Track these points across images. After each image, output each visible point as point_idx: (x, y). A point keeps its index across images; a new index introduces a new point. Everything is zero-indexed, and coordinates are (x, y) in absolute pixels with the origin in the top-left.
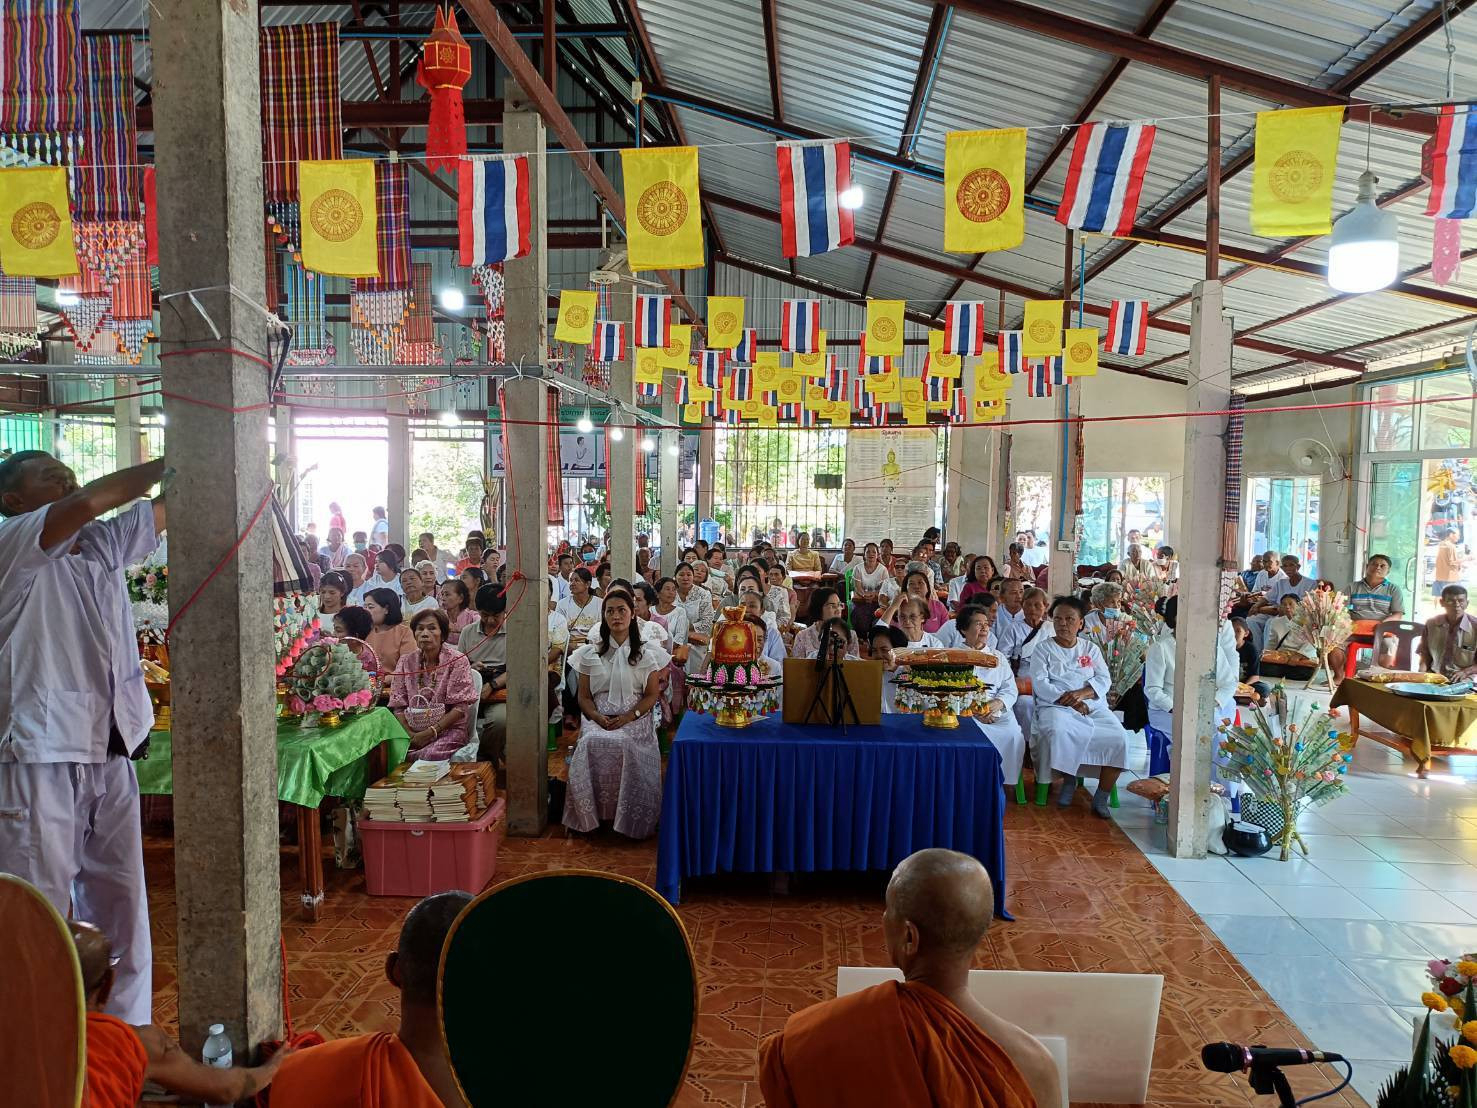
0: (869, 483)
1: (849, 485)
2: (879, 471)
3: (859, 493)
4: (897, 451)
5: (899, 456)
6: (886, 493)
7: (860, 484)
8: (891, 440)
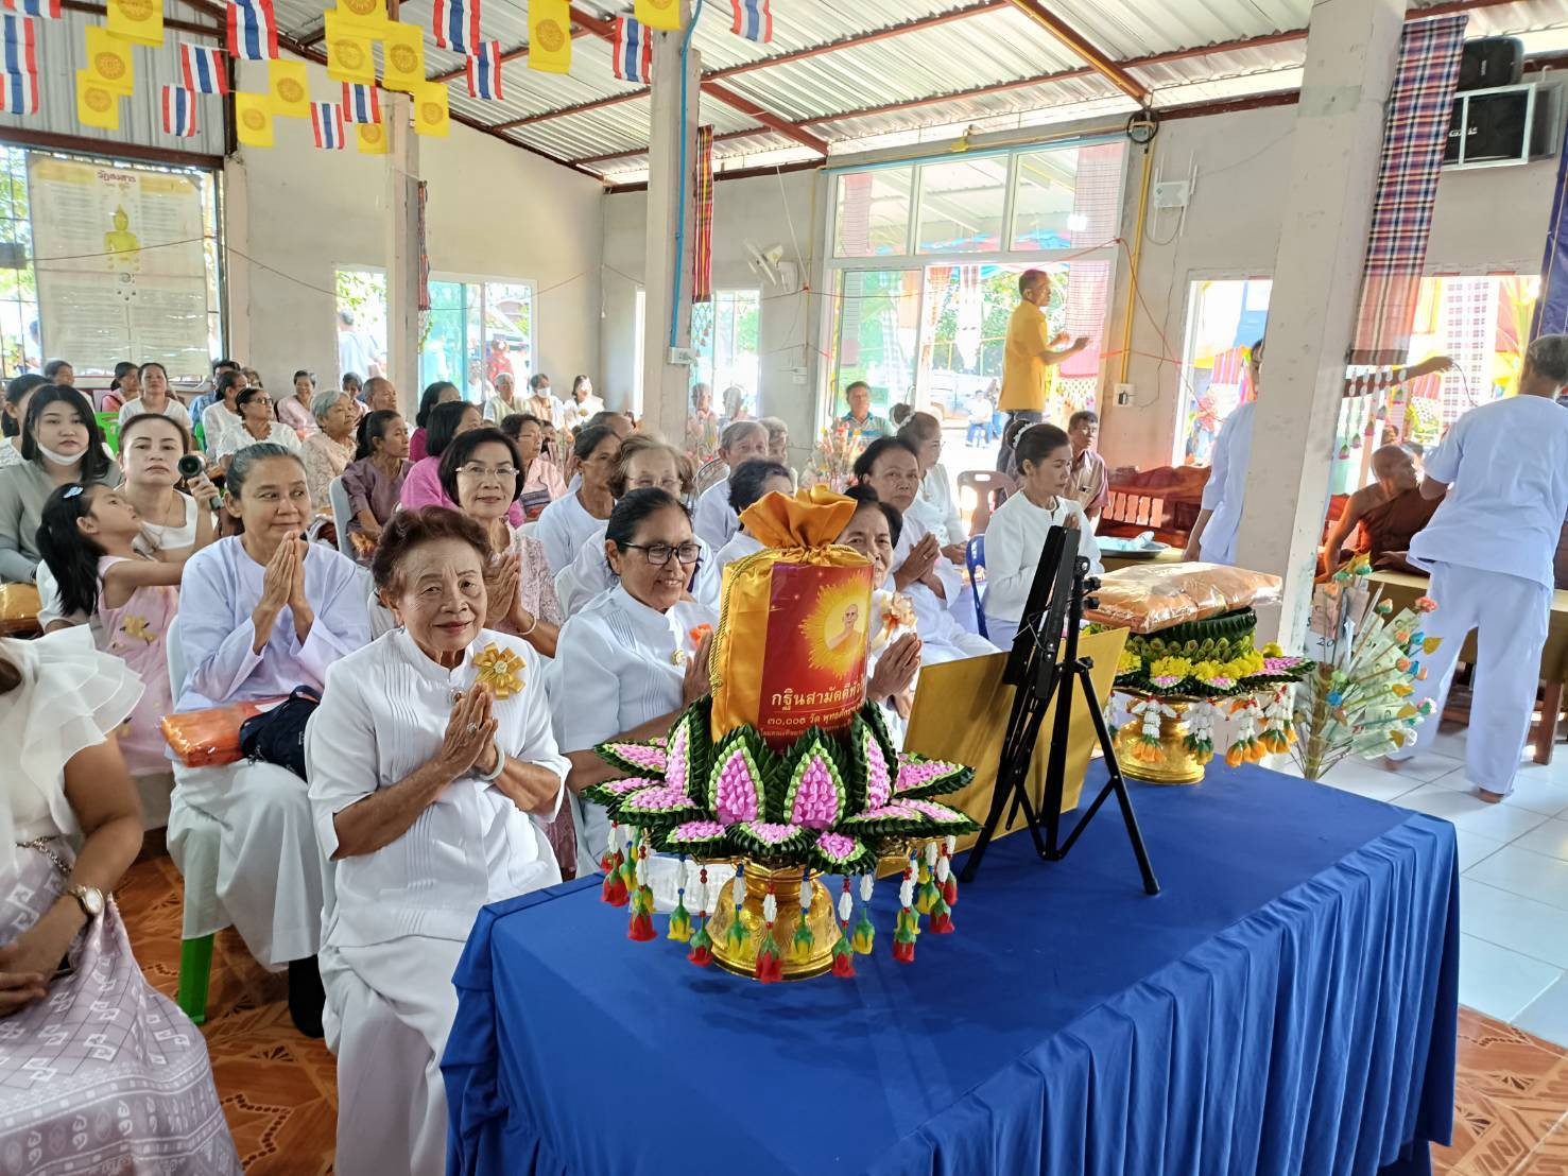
0: (82, 264)
1: (42, 264)
2: (98, 243)
3: (65, 282)
4: (129, 210)
5: (135, 220)
6: (117, 283)
7: (63, 264)
8: (117, 189)
